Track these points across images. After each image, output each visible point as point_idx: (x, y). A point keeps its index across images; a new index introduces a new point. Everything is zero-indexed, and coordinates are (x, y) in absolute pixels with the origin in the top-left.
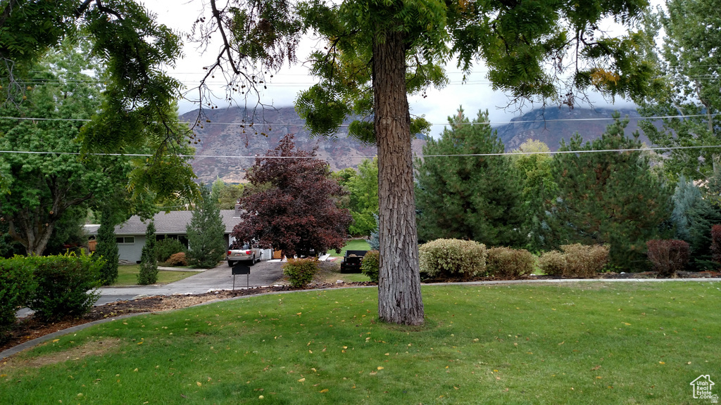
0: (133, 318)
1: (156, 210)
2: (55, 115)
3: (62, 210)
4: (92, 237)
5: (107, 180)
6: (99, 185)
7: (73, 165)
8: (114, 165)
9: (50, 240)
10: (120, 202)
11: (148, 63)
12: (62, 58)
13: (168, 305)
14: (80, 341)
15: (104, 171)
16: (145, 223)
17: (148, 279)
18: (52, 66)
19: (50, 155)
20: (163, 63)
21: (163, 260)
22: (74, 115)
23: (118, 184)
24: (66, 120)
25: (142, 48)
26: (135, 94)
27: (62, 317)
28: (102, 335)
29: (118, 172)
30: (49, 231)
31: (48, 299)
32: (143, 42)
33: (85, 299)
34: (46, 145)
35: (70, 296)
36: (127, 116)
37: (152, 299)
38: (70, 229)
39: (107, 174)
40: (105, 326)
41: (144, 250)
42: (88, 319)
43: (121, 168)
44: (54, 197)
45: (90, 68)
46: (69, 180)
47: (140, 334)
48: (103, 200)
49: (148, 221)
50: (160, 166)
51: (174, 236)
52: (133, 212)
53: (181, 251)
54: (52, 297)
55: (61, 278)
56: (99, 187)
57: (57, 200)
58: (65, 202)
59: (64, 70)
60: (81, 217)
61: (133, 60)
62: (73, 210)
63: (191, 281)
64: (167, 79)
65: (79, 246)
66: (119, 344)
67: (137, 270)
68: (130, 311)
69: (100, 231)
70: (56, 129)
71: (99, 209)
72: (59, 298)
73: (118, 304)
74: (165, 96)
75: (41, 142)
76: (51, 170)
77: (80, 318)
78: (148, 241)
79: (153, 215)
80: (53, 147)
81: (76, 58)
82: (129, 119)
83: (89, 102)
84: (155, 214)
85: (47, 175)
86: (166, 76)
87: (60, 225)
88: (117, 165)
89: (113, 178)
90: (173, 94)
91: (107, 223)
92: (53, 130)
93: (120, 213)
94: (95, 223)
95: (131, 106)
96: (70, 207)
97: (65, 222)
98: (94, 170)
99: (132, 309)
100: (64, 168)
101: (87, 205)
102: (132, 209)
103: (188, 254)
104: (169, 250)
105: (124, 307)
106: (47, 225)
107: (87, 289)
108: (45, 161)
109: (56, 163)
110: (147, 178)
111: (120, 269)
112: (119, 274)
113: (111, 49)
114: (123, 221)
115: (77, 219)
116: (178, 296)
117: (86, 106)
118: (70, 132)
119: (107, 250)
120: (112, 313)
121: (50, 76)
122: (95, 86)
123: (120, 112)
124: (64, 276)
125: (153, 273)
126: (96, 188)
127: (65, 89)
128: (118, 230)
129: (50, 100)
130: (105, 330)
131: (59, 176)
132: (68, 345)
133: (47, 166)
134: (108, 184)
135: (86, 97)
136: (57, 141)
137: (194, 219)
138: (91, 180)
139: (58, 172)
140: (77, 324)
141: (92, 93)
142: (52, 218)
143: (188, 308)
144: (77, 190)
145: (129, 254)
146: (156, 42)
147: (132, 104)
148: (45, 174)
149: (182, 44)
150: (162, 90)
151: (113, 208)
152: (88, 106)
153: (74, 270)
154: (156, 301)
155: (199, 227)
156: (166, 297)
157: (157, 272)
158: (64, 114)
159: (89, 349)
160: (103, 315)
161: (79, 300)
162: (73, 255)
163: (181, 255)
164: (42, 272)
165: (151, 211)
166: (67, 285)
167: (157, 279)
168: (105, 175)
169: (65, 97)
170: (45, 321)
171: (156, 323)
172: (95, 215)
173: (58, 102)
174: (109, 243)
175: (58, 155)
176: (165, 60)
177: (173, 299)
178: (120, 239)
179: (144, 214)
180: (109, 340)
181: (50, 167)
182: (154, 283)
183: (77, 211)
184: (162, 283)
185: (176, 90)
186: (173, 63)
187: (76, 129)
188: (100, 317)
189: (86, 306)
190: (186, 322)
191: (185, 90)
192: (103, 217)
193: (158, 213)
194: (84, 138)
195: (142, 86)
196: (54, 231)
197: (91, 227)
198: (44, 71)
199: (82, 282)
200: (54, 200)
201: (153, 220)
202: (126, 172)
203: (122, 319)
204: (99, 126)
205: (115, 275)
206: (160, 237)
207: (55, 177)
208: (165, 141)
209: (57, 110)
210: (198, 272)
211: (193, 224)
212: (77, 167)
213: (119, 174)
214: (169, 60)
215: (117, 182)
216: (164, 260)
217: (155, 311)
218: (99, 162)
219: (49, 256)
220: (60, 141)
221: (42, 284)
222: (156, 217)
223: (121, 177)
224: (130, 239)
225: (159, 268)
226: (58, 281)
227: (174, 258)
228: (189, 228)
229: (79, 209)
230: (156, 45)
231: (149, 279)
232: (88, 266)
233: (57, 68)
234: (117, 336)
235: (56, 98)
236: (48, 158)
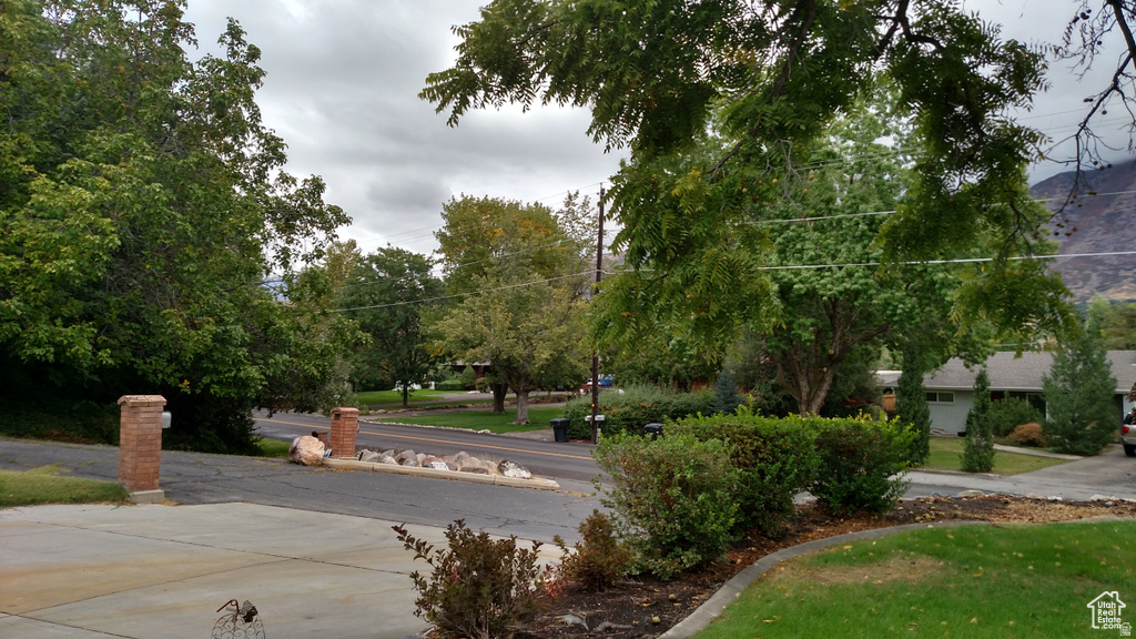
0: (963, 529)
1: (989, 350)
2: (836, 210)
3: (846, 348)
4: (888, 390)
5: (911, 302)
6: (899, 311)
7: (862, 281)
8: (923, 278)
9: (829, 392)
10: (932, 337)
11: (985, 109)
12: (848, 126)
13: (1021, 514)
14: (881, 555)
15: (906, 288)
16: (972, 371)
17: (978, 463)
18: (832, 139)
19: (830, 269)
20: (1010, 105)
21: (1001, 433)
22: (862, 207)
23: (928, 309)
24: (851, 216)
25: (974, 86)
26: (961, 162)
27: (854, 512)
28: (913, 550)
29: (928, 290)
30: (828, 379)
31: (835, 483)
32: (975, 76)
33: (887, 489)
34: (825, 254)
35: (865, 481)
36: (951, 200)
37: (990, 499)
38: (856, 377)
39: (911, 293)
40: (919, 535)
41: (970, 416)
42: (892, 520)
43: (933, 283)
44: (834, 330)
45: (887, 133)
46: (856, 303)
47: (976, 559)
48: (905, 333)
49: (977, 368)
50: (1004, 278)
51: (1021, 394)
52: (952, 353)
53: (1033, 420)
54: (840, 480)
55: (852, 453)
56: (900, 314)
57: (839, 334)
58: (849, 337)
59: (851, 143)
60: (872, 359)
61: (960, 109)
62: (860, 349)
63: (1053, 475)
64: (1017, 131)
65: (869, 403)
66: (942, 569)
67: (959, 447)
68: (955, 516)
69: (901, 381)
70: (838, 231)
71: (898, 348)
72: (850, 482)
73: (936, 502)
74: (1014, 159)
75: (819, 252)
76: (830, 290)
77: (880, 517)
78: (977, 401)
79: (985, 358)
80: (834, 257)
81: (867, 121)
82: (954, 204)
83: (884, 184)
84: (989, 357)
85: (825, 298)
86: (1016, 126)
87: (842, 371)
88: (928, 278)
89: (920, 299)
90: (1028, 153)
91: (912, 369)
92: (834, 233)
93: (931, 355)
94: (891, 368)
95: (957, 183)
96: (856, 345)
97: (849, 366)
98: (891, 288)
99: (959, 513)
100: (848, 286)
101: (882, 340)
102: (951, 347)
103: (1046, 426)
104: (1012, 418)
105: (946, 507)
106: (825, 369)
107: (890, 474)
108: (823, 278)
109: (837, 279)
110: (981, 300)
111: (932, 443)
112: (931, 451)
113: (924, 97)
114: (937, 366)
115: (867, 363)
116: (1037, 501)
117: (880, 192)
118: (858, 233)
119: (912, 412)
120: (928, 516)
121: (831, 154)
122: (894, 161)
123: (939, 195)
124: (855, 450)
125: (985, 454)
126: (895, 315)
127: (851, 171)
128: (929, 381)
129: (831, 189)
130: (918, 542)
131: (841, 298)
132: (864, 557)
133: (824, 286)
134: (913, 308)
135: (880, 178)
136: (839, 247)
137: (1055, 367)
138: (887, 303)
139: (841, 293)
140: (875, 526)
141: (889, 169)
142: (832, 360)
143: (1058, 526)
144: (866, 319)
145: (947, 420)
146: (997, 73)
147: (957, 179)
148: (822, 296)
149: (1044, 66)
150: (1008, 150)
151: (921, 346)
152: (883, 191)
153: (870, 442)
154: (997, 504)
155: (1065, 380)
156: (1016, 500)
157: (993, 454)
158: (849, 207)
159: (895, 570)
160: (914, 516)
161: (878, 489)
162: (867, 419)
163: (1033, 427)
164: (827, 441)
165: (981, 352)
166: (861, 465)
167: (993, 466)
168: (908, 295)
169: (851, 182)
170: (831, 515)
171: (1002, 543)
172: (894, 357)
173: (841, 191)
174: (914, 400)
175: (840, 268)
176: (1014, 100)
177: (1028, 504)
178: (932, 396)
179: (970, 356)
180: (925, 561)
181: (829, 286)
182: (988, 471)
183: (866, 350)
184: (1001, 473)
185: (1032, 146)
186: (1028, 103)
187: (866, 227)
188: (909, 519)
189: (887, 499)
190: (1056, 551)
191: (1050, 145)
192: (906, 361)
193: (993, 354)
194: (884, 242)
195: (975, 148)
196: (835, 379)
197: (887, 375)
198: (824, 149)
199: (882, 462)
200: (835, 334)
201: (985, 366)
202: (940, 289)
203: (945, 528)
204: (907, 220)
205: (926, 453)
206: (998, 395)
207: (837, 300)
208: (1013, 235)
209: (839, 201)
210: (1065, 461)
211: (1055, 375)
212: (866, 284)
213: (929, 292)
214: (1021, 97)
215: (928, 305)
216: (1004, 433)
217: (997, 521)
218: (900, 275)
219: (834, 419)
220: (843, 248)
221: (825, 459)
222: (990, 361)
223: (933, 298)
224: (947, 396)
225: (996, 447)
226: (848, 458)
227: (1021, 432)
228: (1047, 382)
229: (870, 348)
230: (998, 77)
231: (980, 465)
232: (890, 438)
233: (839, 142)
234: (939, 555)
235: (837, 186)
236: (827, 274)
